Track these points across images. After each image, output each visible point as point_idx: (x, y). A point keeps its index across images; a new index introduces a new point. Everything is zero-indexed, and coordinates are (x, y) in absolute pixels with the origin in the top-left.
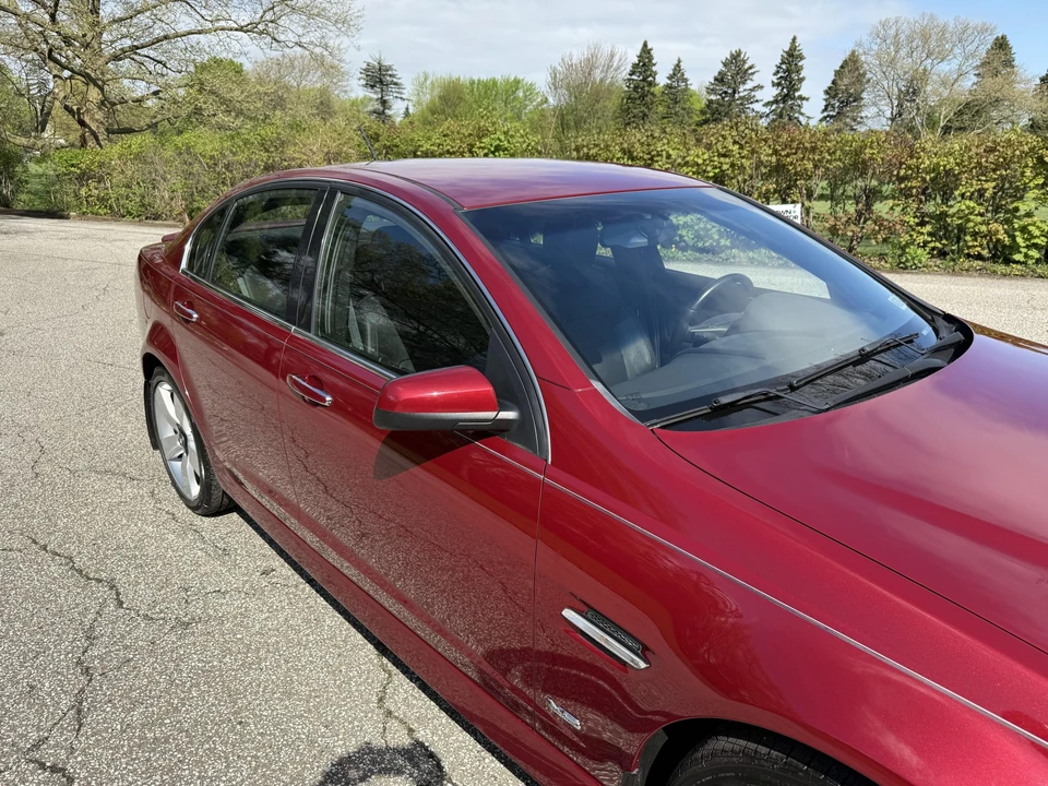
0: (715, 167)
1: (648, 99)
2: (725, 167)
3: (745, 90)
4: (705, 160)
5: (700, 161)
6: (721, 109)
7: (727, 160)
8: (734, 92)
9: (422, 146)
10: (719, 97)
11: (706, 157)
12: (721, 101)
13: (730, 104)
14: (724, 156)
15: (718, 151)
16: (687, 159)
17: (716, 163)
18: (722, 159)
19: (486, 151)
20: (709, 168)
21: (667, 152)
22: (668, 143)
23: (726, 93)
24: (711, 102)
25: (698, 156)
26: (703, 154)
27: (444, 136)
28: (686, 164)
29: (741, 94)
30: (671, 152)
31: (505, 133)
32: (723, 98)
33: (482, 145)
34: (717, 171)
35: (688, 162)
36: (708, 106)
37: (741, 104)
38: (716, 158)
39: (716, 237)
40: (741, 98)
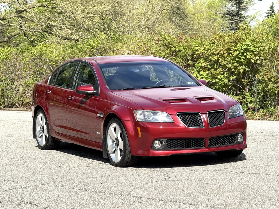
9: (197, 50)
19: (238, 52)
27: (212, 43)
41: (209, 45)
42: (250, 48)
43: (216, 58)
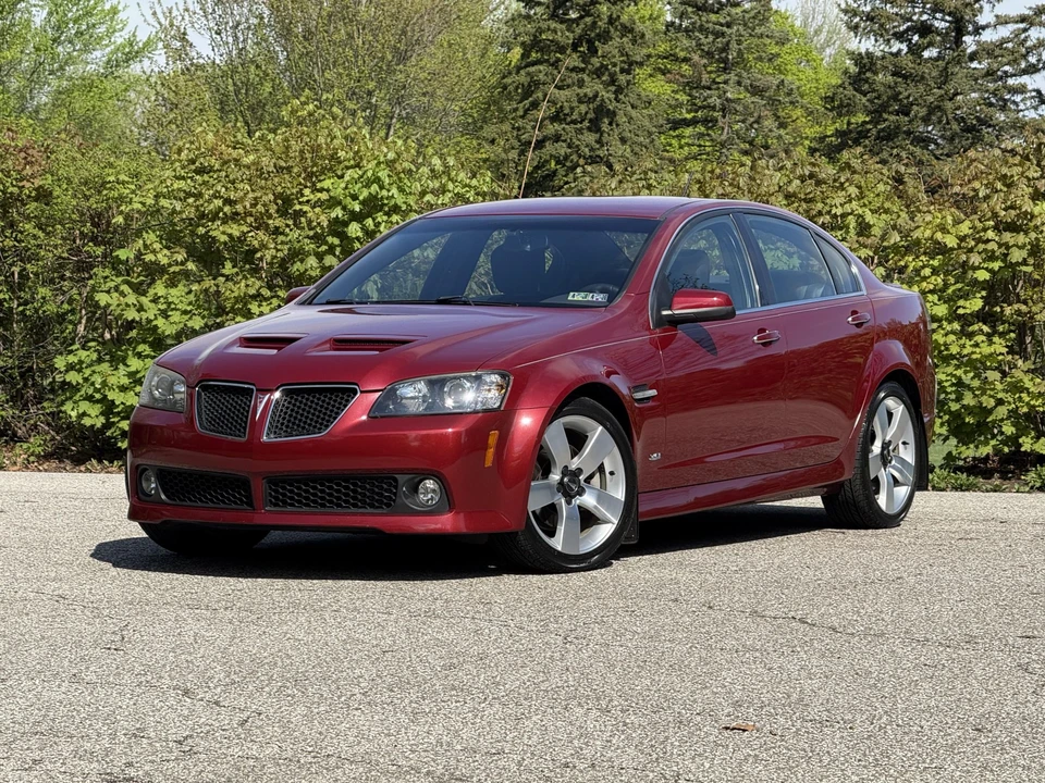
0: (992, 257)
1: (611, 49)
2: (1017, 256)
3: (1002, 21)
4: (962, 239)
5: (951, 241)
6: (909, 92)
7: (1021, 238)
8: (959, 28)
10: (896, 46)
11: (965, 228)
12: (907, 63)
13: (945, 76)
14: (1013, 228)
15: (995, 215)
16: (916, 234)
17: (992, 246)
18: (1007, 237)
20: (975, 259)
21: (861, 219)
22: (861, 196)
23: (925, 30)
24: (865, 63)
25: (943, 229)
26: (957, 222)
28: (912, 247)
29: (988, 36)
30: (869, 218)
31: (390, 164)
32: (915, 51)
33: (324, 196)
34: (996, 265)
35: (917, 242)
36: (857, 81)
37: (990, 73)
38: (990, 234)
39: (1009, 429)
40: (989, 51)
41: (183, 178)
42: (390, 194)
43: (235, 230)
